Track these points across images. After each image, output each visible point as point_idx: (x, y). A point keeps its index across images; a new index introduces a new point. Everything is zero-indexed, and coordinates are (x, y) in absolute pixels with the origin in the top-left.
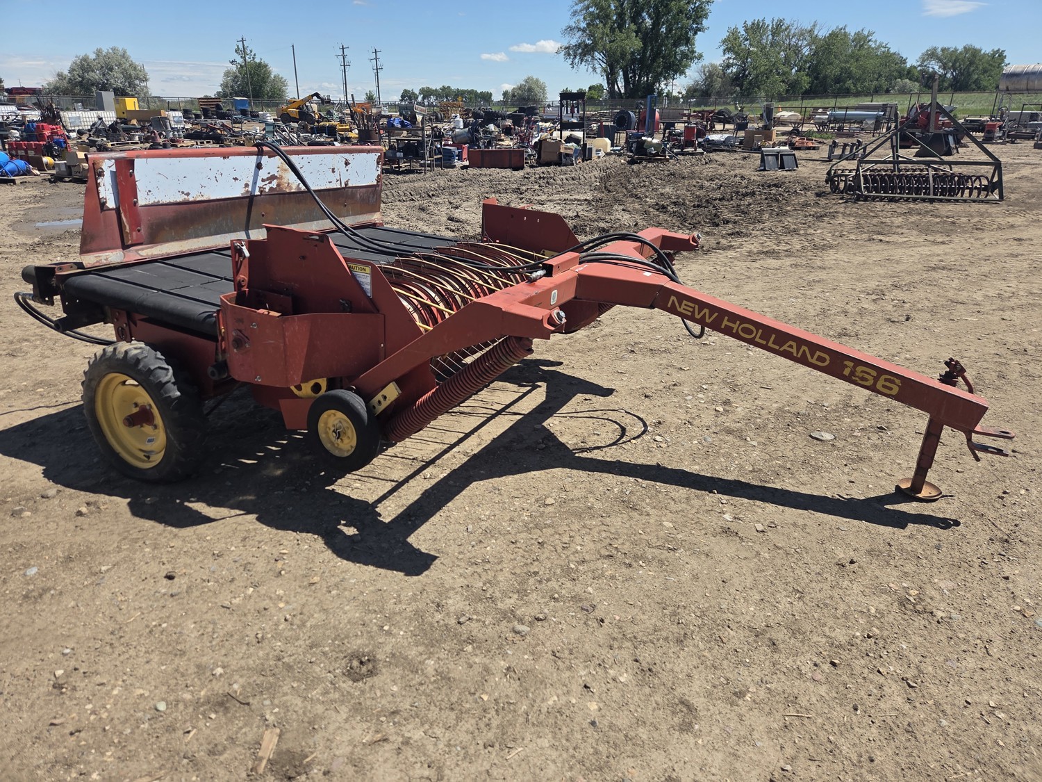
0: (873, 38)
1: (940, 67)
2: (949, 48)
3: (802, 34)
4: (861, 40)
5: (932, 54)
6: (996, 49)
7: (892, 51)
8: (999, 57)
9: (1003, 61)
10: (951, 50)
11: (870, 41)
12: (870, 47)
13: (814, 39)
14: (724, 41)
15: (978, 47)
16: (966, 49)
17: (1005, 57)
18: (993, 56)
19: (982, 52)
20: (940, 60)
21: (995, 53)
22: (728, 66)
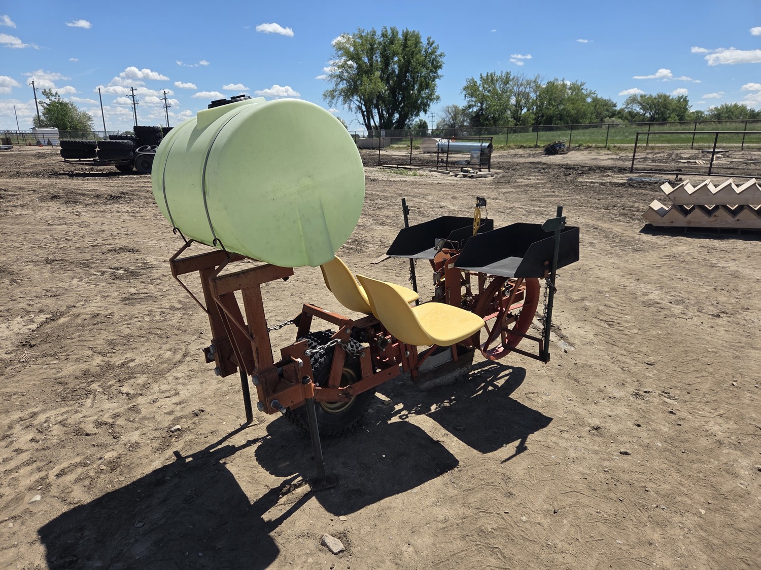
0: (584, 87)
1: (640, 109)
2: (645, 96)
3: (529, 83)
4: (576, 88)
5: (633, 100)
6: (681, 96)
7: (599, 97)
8: (683, 102)
9: (687, 104)
10: (648, 96)
11: (582, 89)
12: (582, 93)
13: (538, 87)
14: (465, 89)
15: (668, 94)
16: (660, 97)
17: (688, 101)
18: (679, 101)
19: (671, 98)
20: (639, 102)
21: (680, 98)
22: (470, 106)
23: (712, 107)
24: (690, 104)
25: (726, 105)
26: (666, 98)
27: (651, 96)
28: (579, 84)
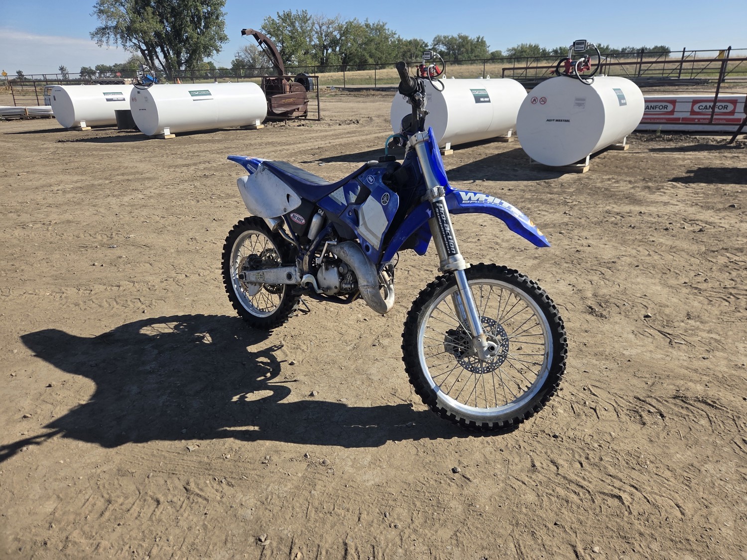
1: (445, 49)
2: (448, 37)
3: (330, 23)
5: (439, 40)
7: (401, 37)
8: (481, 42)
9: (485, 45)
10: (450, 38)
11: (384, 29)
12: (385, 33)
15: (467, 35)
16: (460, 37)
17: (486, 41)
18: (478, 41)
19: (469, 38)
20: (443, 43)
21: (478, 38)
23: (510, 48)
24: (488, 44)
25: (522, 44)
26: (465, 38)
27: (453, 38)
28: (381, 24)
